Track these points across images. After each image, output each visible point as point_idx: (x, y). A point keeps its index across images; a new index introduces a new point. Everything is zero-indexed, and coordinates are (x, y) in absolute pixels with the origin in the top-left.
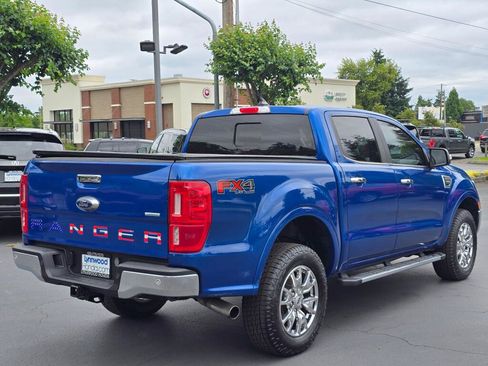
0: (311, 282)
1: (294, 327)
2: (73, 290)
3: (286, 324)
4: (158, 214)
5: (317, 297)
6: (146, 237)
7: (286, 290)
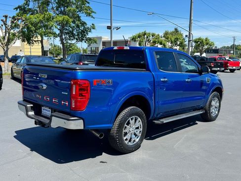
0: (139, 123)
1: (130, 141)
2: (35, 122)
3: (126, 140)
4: (67, 94)
5: (141, 129)
6: (63, 102)
7: (127, 126)
